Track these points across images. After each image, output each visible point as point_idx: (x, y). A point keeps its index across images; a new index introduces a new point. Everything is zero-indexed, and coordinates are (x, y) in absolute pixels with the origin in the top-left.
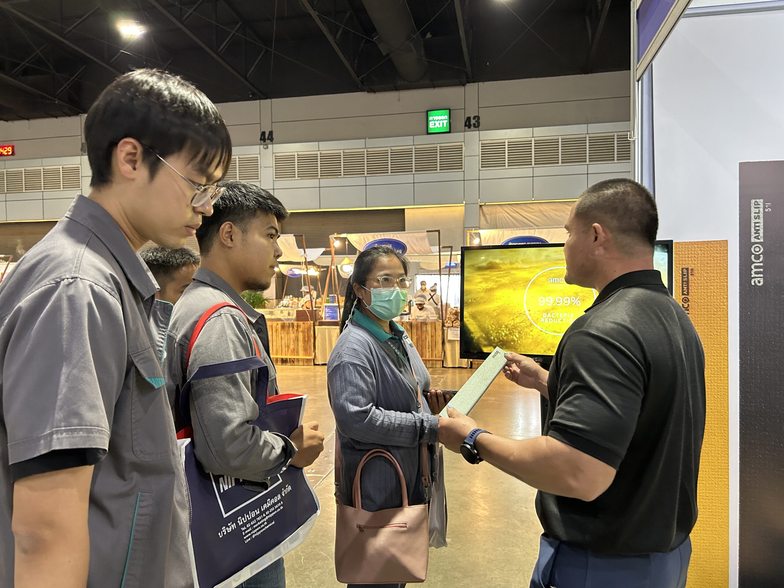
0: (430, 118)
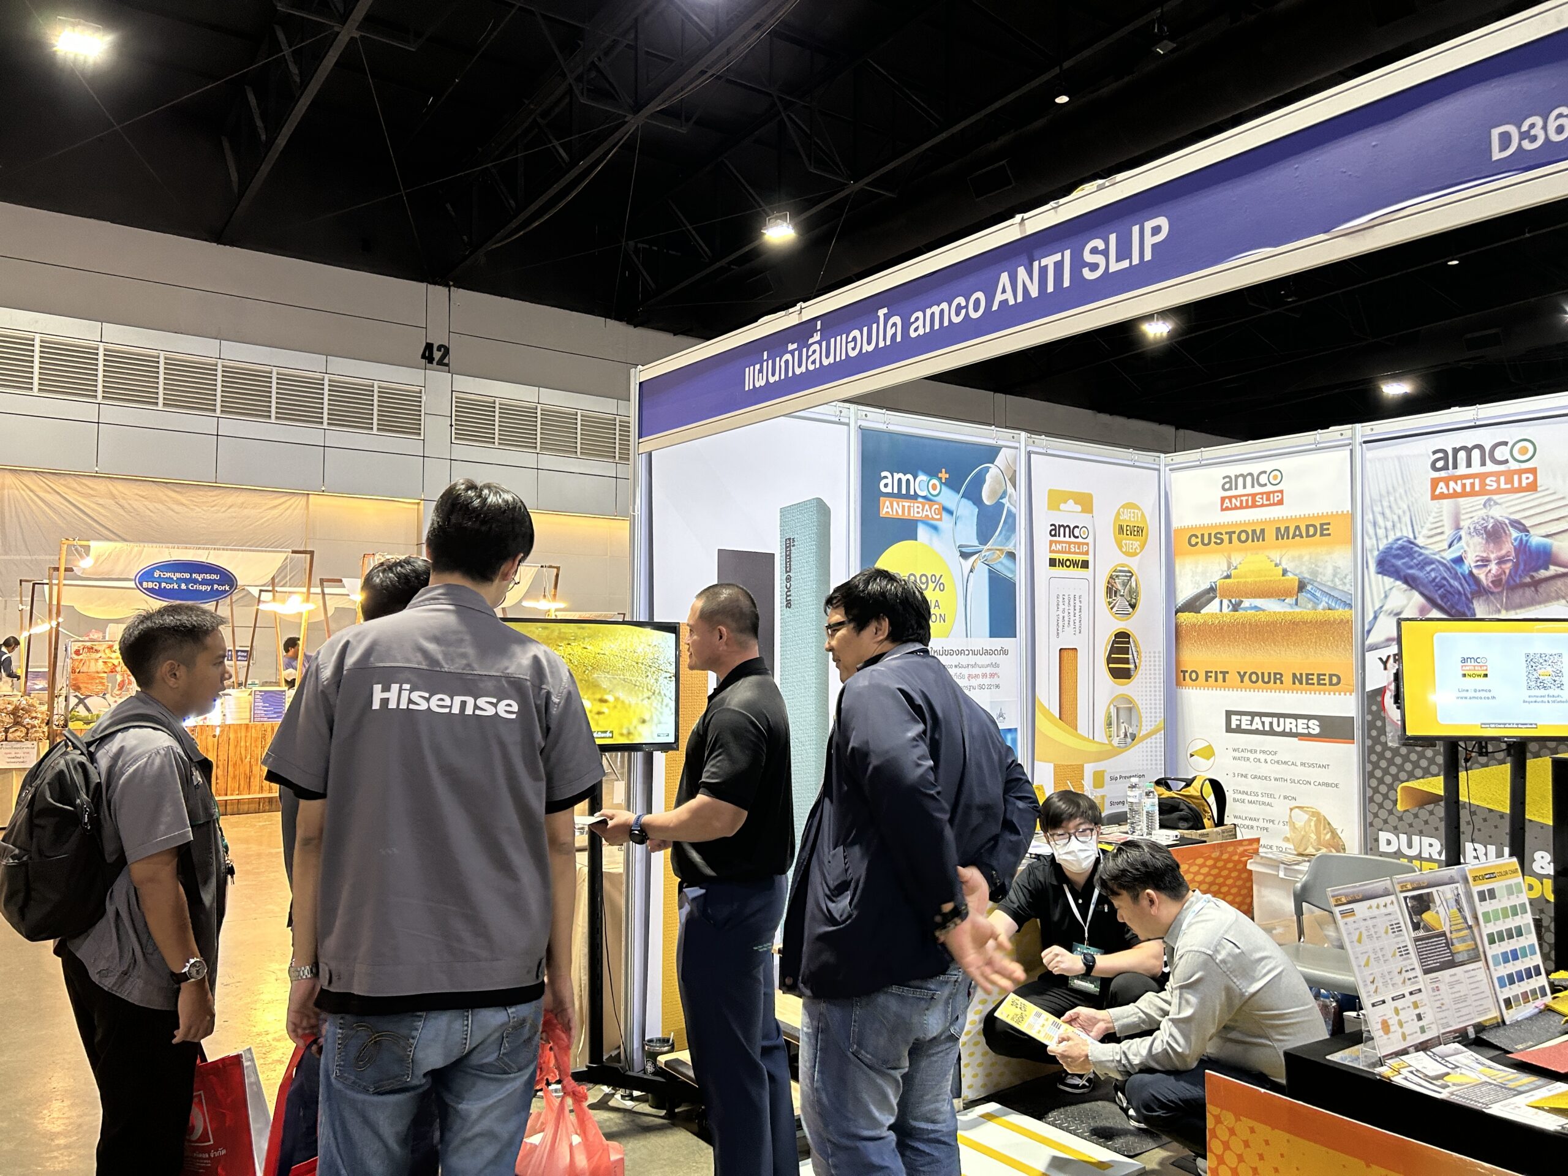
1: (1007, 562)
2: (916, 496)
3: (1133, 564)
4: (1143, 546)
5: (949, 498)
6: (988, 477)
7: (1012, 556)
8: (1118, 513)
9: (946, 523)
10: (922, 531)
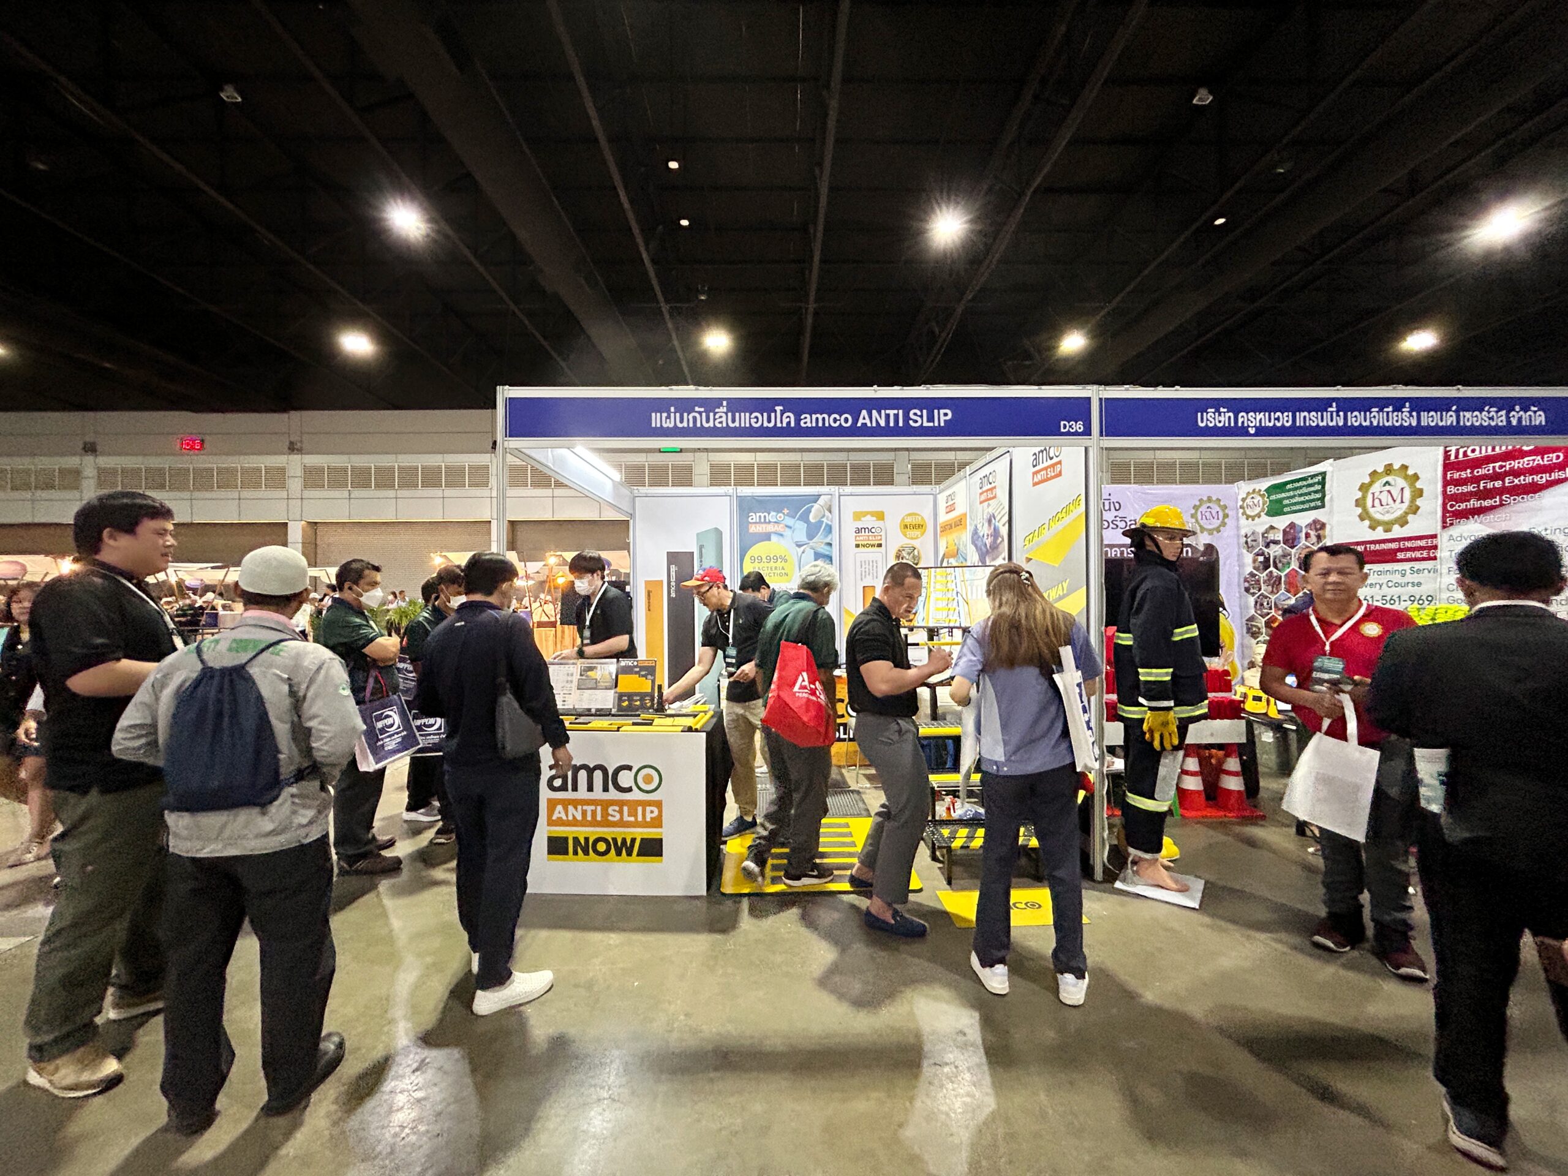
1: (827, 548)
2: (770, 522)
3: (916, 543)
4: (923, 534)
5: (789, 521)
6: (813, 510)
7: (830, 544)
8: (903, 519)
9: (788, 532)
10: (774, 538)
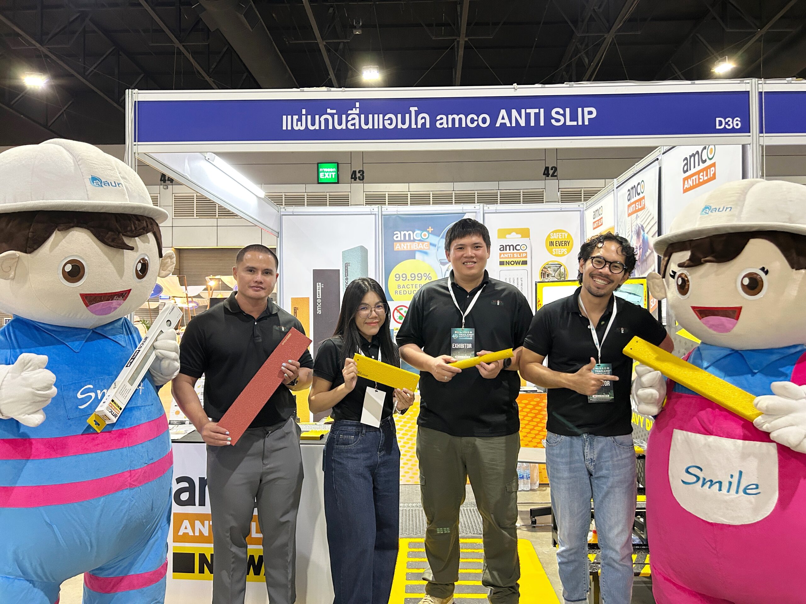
0: (321, 170)
2: (414, 240)
3: (562, 260)
4: (569, 252)
5: (434, 239)
8: (549, 236)
9: (433, 250)
10: (418, 255)
